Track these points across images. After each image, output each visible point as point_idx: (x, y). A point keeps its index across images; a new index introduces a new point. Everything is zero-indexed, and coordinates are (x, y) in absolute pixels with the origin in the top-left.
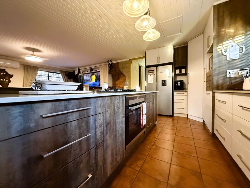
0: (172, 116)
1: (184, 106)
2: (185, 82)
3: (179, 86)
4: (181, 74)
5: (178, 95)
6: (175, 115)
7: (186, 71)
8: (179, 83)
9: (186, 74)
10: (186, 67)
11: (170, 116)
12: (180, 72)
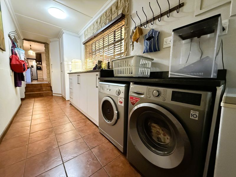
0: (37, 79)
1: (42, 76)
2: (41, 67)
3: (39, 68)
4: (39, 64)
5: (39, 72)
6: (38, 79)
7: (41, 63)
8: (39, 67)
9: (41, 64)
10: (41, 62)
11: (36, 80)
12: (39, 63)
